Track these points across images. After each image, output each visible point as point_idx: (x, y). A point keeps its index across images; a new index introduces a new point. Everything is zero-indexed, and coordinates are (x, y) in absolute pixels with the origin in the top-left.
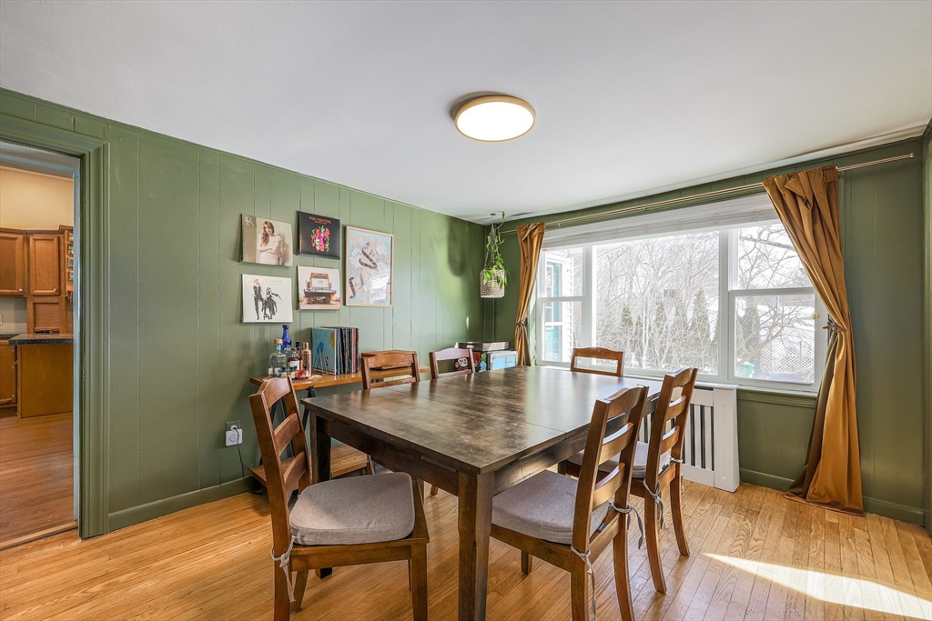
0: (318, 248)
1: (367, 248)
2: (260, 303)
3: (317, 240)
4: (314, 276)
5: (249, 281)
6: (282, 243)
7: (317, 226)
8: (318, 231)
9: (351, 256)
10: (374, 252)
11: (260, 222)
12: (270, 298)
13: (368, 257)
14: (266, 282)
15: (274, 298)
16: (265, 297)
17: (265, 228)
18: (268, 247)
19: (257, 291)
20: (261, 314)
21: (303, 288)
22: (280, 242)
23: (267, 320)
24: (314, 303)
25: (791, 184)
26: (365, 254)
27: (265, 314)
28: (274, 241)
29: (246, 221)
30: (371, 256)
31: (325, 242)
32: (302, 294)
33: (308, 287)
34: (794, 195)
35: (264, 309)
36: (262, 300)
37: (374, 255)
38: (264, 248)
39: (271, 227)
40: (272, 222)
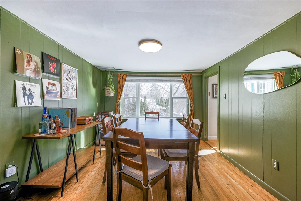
0: (52, 71)
1: (69, 74)
2: (26, 97)
3: (51, 67)
4: (49, 84)
5: (19, 84)
6: (36, 66)
7: (51, 61)
8: (51, 63)
9: (63, 76)
10: (71, 76)
11: (25, 53)
12: (30, 94)
13: (69, 77)
14: (28, 86)
15: (33, 94)
16: (28, 93)
17: (27, 57)
18: (30, 67)
19: (24, 90)
20: (27, 102)
21: (45, 89)
22: (35, 66)
23: (29, 105)
24: (50, 97)
25: (186, 76)
26: (68, 76)
27: (29, 102)
28: (33, 65)
29: (18, 52)
30: (70, 77)
31: (54, 69)
32: (45, 92)
33: (47, 89)
34: (186, 78)
35: (28, 99)
36: (27, 95)
37: (71, 77)
38: (28, 67)
39: (31, 57)
40: (31, 55)
